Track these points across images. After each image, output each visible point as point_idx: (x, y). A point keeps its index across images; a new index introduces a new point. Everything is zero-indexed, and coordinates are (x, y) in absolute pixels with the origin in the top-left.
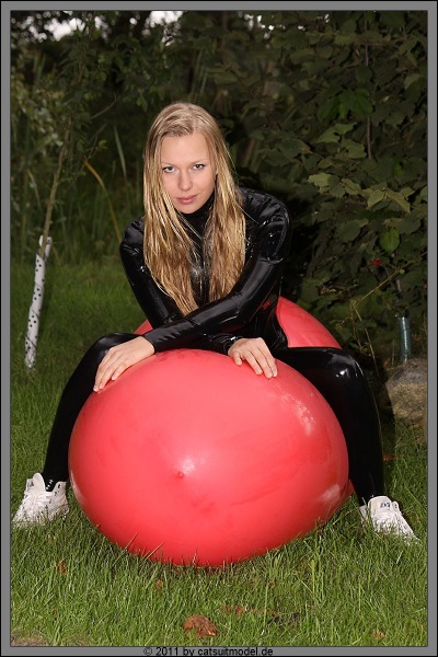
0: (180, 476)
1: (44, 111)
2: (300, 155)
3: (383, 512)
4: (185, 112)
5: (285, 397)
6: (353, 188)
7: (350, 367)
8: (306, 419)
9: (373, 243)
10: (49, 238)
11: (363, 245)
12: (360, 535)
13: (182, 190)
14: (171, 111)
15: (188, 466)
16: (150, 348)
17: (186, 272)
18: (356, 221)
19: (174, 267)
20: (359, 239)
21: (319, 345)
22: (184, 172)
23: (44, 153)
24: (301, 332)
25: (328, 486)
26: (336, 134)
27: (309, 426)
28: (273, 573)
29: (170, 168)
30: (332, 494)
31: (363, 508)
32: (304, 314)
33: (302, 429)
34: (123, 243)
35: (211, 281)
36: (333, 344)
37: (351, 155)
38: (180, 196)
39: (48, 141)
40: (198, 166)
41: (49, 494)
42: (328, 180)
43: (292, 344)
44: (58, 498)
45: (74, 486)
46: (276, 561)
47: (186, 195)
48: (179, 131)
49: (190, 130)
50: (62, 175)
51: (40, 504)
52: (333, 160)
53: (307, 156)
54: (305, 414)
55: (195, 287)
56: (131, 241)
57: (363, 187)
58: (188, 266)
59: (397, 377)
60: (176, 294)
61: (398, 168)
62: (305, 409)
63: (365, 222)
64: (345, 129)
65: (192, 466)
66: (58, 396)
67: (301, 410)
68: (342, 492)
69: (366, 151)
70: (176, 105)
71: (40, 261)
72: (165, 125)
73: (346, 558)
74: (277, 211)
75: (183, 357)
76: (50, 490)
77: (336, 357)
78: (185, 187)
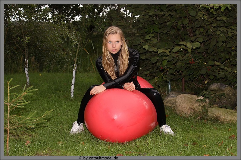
0: (113, 120)
1: (73, 36)
2: (141, 42)
3: (166, 129)
4: (114, 28)
5: (141, 99)
6: (155, 49)
7: (156, 93)
8: (146, 105)
9: (160, 63)
10: (76, 65)
11: (158, 64)
12: (160, 134)
13: (113, 47)
14: (111, 28)
15: (116, 117)
16: (105, 88)
17: (113, 69)
18: (156, 58)
19: (110, 67)
20: (157, 62)
21: (149, 87)
22: (114, 43)
23: (74, 46)
24: (144, 84)
25: (152, 122)
26: (150, 37)
27: (147, 107)
28: (138, 143)
29: (110, 42)
30: (153, 124)
31: (161, 128)
32: (144, 80)
33: (145, 108)
34: (96, 62)
35: (120, 71)
36: (151, 87)
37: (154, 42)
38: (112, 49)
39: (74, 43)
40: (117, 42)
41: (79, 126)
42: (148, 47)
43: (142, 87)
44: (81, 127)
45: (86, 124)
46: (139, 141)
47: (114, 49)
48: (113, 33)
49: (116, 33)
50: (79, 49)
51: (77, 129)
52: (149, 43)
53: (143, 43)
54: (146, 104)
55: (116, 73)
56: (98, 62)
57: (158, 49)
58: (114, 67)
59: (168, 96)
60: (111, 74)
61: (166, 45)
62: (146, 102)
63: (158, 58)
64: (152, 35)
65: (117, 117)
66: (80, 104)
67: (145, 103)
68: (156, 124)
69: (158, 41)
70: (112, 27)
71: (74, 71)
72: (110, 31)
73: (157, 139)
74: (137, 53)
75: (114, 90)
76: (79, 125)
77: (153, 90)
78: (114, 47)
